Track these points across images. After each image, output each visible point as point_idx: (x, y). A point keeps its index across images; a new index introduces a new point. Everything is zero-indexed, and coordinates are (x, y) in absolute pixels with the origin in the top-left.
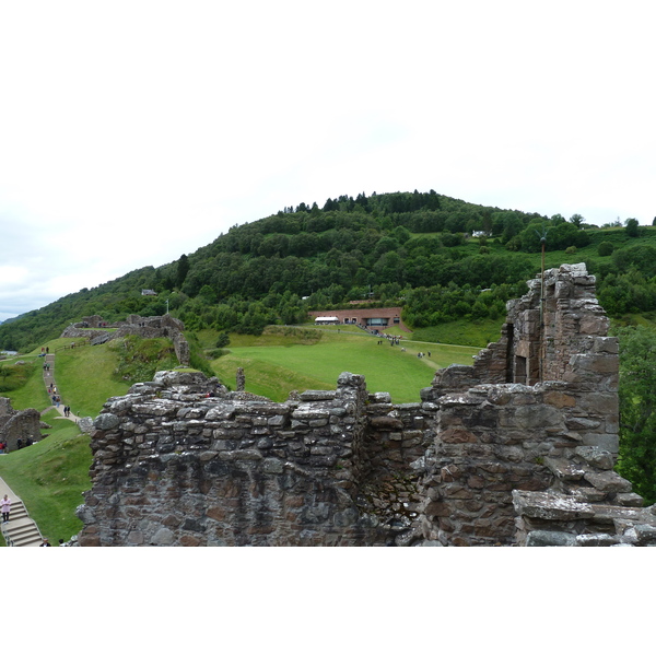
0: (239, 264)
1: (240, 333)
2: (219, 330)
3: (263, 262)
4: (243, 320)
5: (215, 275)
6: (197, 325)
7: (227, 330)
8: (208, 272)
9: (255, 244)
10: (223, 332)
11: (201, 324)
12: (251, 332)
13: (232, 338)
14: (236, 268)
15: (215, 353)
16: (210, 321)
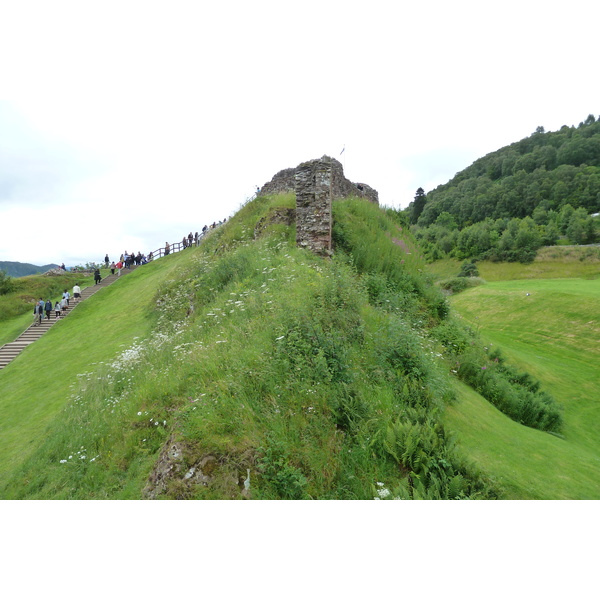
0: (488, 187)
1: (495, 261)
2: (461, 259)
3: (523, 177)
4: (500, 243)
5: (456, 204)
6: (431, 254)
7: (474, 258)
8: (448, 200)
9: (507, 165)
10: (469, 261)
11: (435, 253)
12: (514, 258)
13: (483, 267)
14: (483, 191)
15: (455, 283)
16: (448, 248)
